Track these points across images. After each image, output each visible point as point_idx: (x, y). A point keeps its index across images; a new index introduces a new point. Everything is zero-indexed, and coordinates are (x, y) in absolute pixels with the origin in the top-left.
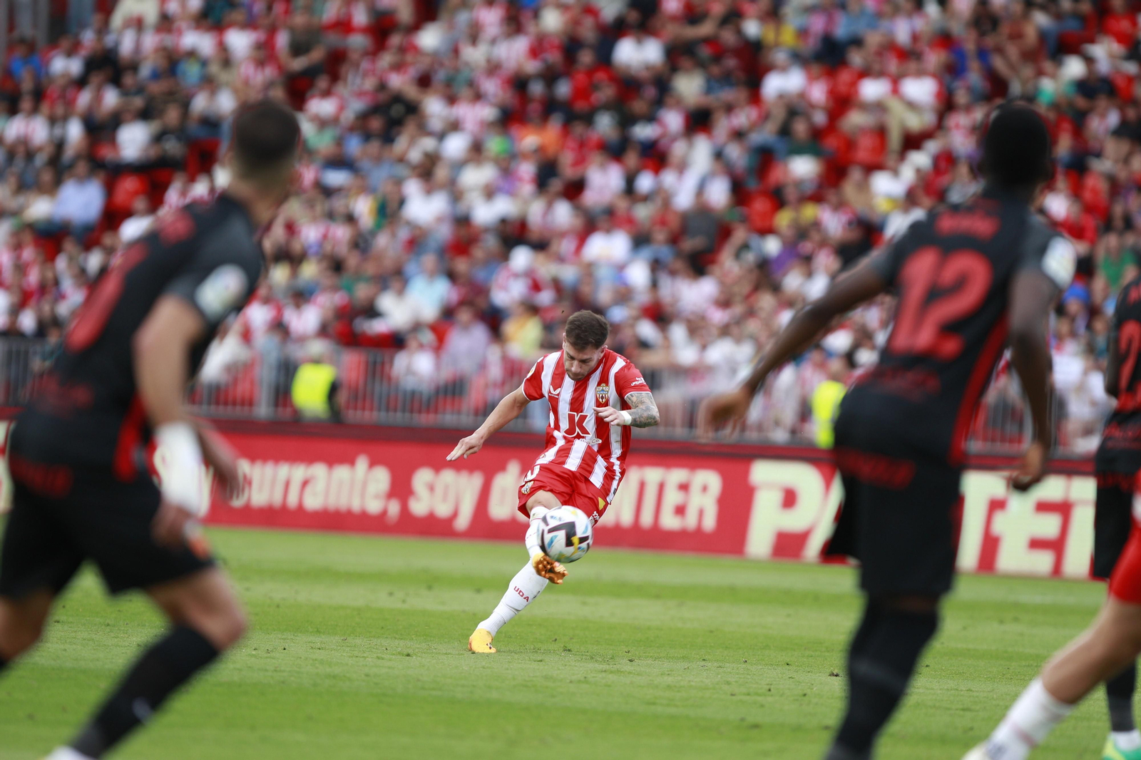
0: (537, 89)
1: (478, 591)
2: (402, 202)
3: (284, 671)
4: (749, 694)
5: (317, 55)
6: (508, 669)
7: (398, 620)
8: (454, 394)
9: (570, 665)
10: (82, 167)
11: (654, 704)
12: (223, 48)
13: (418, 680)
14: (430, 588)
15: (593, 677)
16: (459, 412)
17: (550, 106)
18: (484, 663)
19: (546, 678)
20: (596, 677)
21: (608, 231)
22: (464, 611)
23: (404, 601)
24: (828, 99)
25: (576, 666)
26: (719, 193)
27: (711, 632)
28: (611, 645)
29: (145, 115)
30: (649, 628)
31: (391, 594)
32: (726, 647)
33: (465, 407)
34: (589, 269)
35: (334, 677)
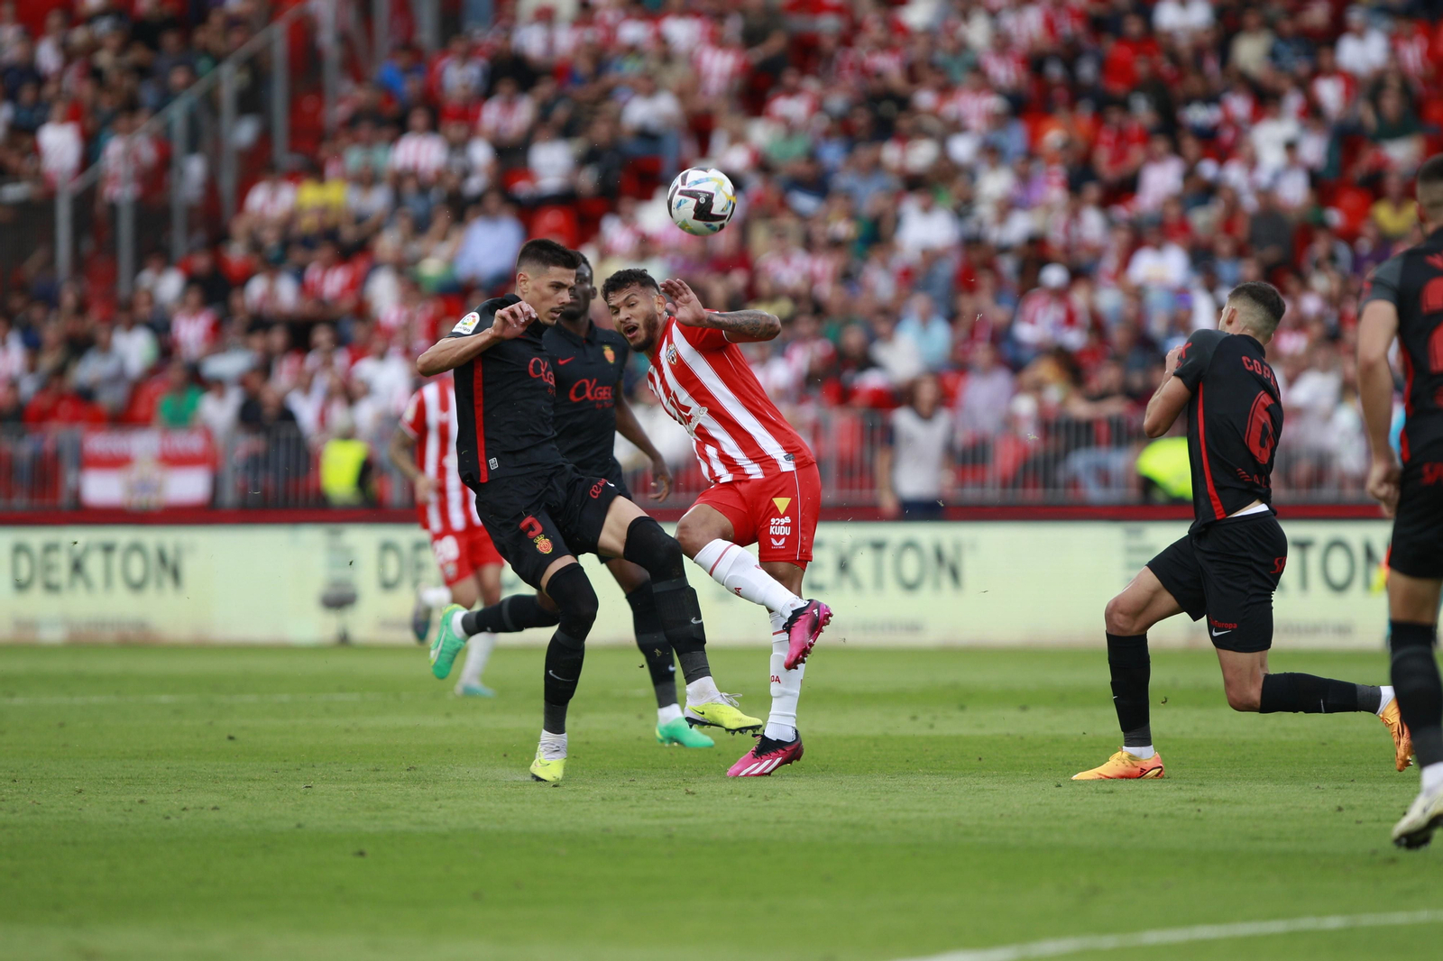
0: (1055, 71)
1: (1024, 708)
2: (897, 221)
3: (789, 822)
4: (1379, 821)
5: (775, 44)
6: (1070, 805)
7: (926, 750)
8: (974, 462)
9: (1148, 796)
10: (493, 201)
11: (1260, 839)
12: (661, 40)
13: (959, 825)
14: (962, 708)
15: (1180, 809)
16: (983, 485)
17: (1076, 92)
18: (1040, 799)
19: (1120, 812)
20: (1183, 809)
21: (1158, 247)
22: (1008, 735)
23: (932, 726)
24: (1424, 63)
25: (1156, 796)
26: (1294, 191)
27: (1324, 744)
28: (1198, 767)
29: (567, 132)
30: (1244, 744)
31: (914, 718)
32: (1345, 763)
33: (990, 476)
34: (1138, 294)
35: (853, 826)
